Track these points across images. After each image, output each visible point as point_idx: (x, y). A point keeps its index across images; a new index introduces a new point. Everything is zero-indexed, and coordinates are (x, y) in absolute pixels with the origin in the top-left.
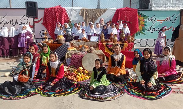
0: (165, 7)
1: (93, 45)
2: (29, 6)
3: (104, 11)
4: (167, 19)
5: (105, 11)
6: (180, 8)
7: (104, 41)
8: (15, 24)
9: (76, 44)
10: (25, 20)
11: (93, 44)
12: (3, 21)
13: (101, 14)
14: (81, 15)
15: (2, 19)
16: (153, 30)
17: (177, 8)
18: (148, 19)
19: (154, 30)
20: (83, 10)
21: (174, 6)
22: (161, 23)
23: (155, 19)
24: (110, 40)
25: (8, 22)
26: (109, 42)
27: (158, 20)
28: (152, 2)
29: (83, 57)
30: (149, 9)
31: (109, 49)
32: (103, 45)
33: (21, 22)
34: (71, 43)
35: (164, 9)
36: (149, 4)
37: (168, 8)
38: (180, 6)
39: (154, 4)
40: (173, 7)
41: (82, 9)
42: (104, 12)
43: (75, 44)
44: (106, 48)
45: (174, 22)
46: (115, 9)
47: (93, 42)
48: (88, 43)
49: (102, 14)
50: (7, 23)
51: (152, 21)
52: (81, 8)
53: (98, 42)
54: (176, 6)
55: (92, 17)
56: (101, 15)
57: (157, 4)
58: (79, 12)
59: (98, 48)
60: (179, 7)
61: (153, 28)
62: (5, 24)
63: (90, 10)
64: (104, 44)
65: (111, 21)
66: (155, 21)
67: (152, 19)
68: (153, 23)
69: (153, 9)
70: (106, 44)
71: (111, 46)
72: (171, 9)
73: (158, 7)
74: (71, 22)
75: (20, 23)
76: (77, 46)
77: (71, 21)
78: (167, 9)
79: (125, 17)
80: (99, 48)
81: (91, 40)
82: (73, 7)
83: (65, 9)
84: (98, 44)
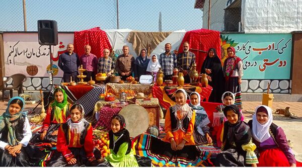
0: (267, 28)
1: (143, 90)
2: (44, 27)
3: (165, 35)
4: (270, 47)
5: (167, 35)
6: (291, 29)
7: (162, 83)
8: (30, 56)
9: (116, 88)
10: (45, 49)
11: (143, 88)
12: (12, 52)
13: (162, 39)
14: (130, 42)
15: (12, 48)
16: (246, 66)
17: (287, 29)
18: (238, 47)
19: (248, 64)
20: (134, 33)
21: (281, 25)
22: (260, 53)
23: (250, 47)
24: (171, 82)
25: (21, 53)
26: (170, 84)
27: (254, 49)
28: (244, 20)
29: (120, 111)
30: (239, 31)
31: (170, 96)
32: (159, 89)
33: (39, 53)
34: (108, 86)
35: (264, 31)
36: (240, 23)
37: (271, 29)
38: (291, 25)
39: (248, 22)
40: (279, 27)
41: (131, 33)
42: (166, 37)
43: (114, 88)
44: (165, 95)
45: (281, 51)
46: (184, 31)
47: (143, 85)
48: (135, 86)
49: (164, 39)
50: (19, 54)
51: (244, 50)
52: (130, 31)
53: (152, 85)
54: (284, 25)
55: (147, 45)
56: (161, 41)
57: (252, 23)
58: (128, 36)
59: (151, 94)
60: (290, 27)
61: (247, 62)
62: (16, 55)
63: (144, 33)
64: (162, 88)
65: (177, 50)
66: (249, 50)
67: (243, 47)
68: (247, 54)
69: (246, 31)
70: (165, 88)
71: (173, 91)
72: (277, 30)
73: (255, 28)
74: (115, 53)
75: (38, 55)
76: (117, 91)
77: (114, 50)
78: (269, 31)
79: (199, 44)
80: (153, 94)
81: (141, 81)
82: (118, 29)
83: (105, 33)
84: (151, 88)
